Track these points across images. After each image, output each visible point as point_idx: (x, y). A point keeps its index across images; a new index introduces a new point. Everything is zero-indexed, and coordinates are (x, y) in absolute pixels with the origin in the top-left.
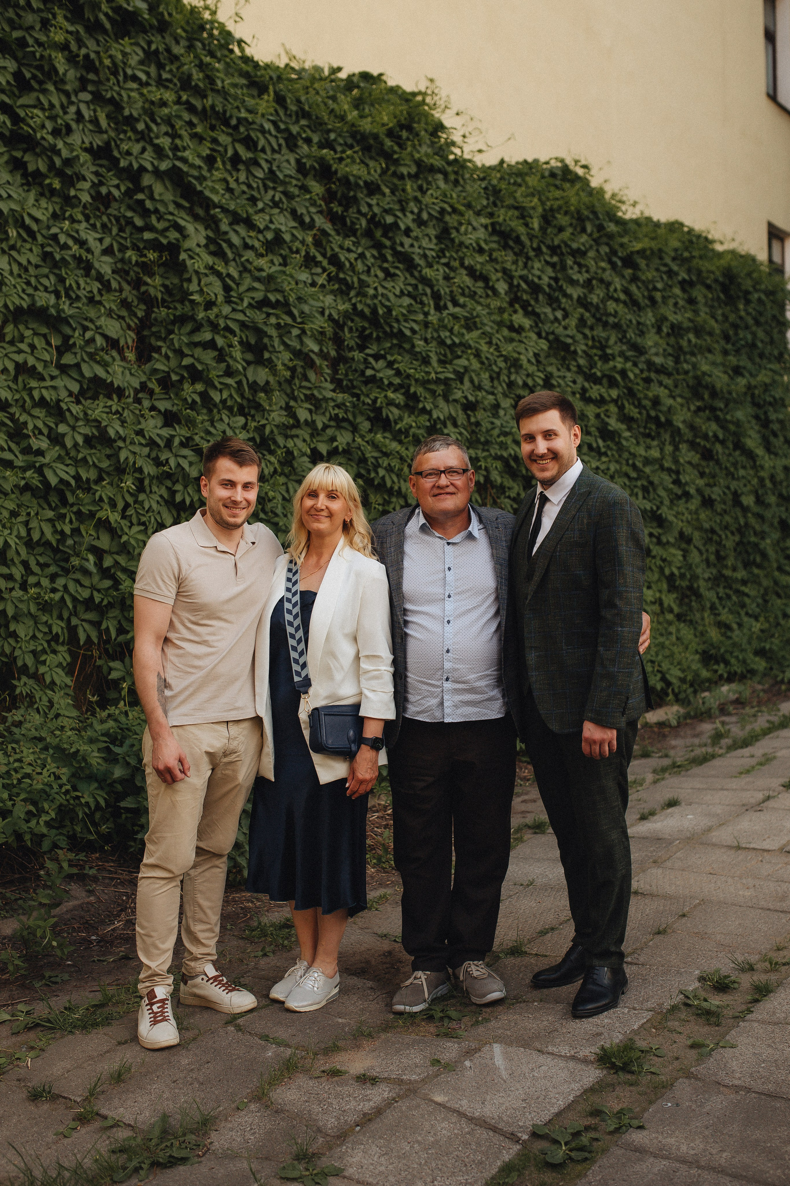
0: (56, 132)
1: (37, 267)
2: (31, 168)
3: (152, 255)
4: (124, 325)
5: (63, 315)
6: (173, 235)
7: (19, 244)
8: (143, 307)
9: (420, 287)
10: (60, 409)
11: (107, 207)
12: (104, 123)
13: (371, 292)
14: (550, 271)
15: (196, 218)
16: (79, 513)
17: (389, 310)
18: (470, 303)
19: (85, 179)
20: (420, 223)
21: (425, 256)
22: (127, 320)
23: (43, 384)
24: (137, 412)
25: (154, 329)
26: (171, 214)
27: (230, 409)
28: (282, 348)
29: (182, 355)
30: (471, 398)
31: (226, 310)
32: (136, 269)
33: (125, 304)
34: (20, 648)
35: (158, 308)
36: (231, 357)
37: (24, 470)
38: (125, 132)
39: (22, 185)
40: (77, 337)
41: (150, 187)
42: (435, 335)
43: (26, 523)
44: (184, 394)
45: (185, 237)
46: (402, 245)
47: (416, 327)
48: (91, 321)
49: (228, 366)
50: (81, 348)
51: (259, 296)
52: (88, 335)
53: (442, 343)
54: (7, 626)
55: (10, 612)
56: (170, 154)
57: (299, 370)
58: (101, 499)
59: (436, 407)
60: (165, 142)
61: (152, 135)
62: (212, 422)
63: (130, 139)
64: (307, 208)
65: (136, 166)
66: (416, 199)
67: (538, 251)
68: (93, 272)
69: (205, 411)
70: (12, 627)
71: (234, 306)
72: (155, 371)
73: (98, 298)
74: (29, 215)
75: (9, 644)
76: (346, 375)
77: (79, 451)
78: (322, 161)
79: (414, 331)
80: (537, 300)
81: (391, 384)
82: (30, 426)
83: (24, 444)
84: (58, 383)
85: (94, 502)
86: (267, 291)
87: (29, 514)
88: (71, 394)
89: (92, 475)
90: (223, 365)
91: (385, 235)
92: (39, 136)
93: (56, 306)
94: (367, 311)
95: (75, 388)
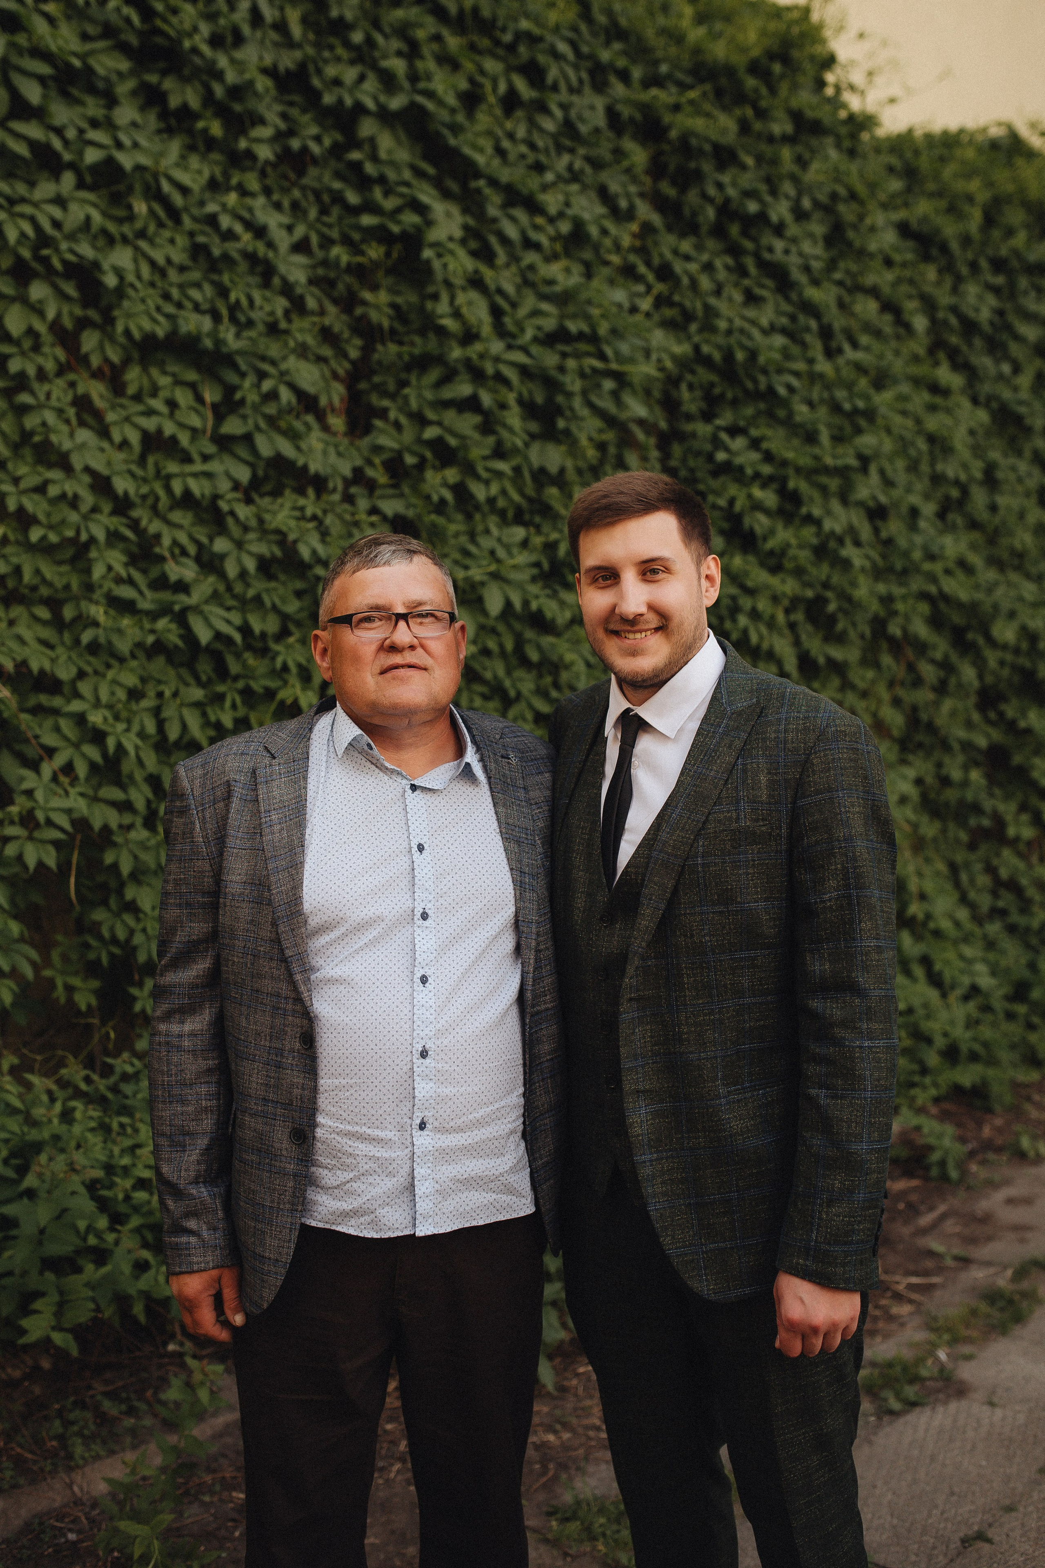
0: (216, 41)
1: (182, 269)
2: (174, 102)
3: (374, 252)
4: (328, 374)
5: (224, 350)
6: (411, 218)
7: (152, 228)
8: (358, 342)
9: (802, 318)
10: (217, 510)
11: (301, 172)
12: (296, 31)
13: (723, 325)
14: (992, 300)
15: (446, 195)
16: (247, 693)
17: (753, 355)
18: (876, 346)
19: (262, 121)
20: (800, 215)
21: (807, 269)
22: (333, 363)
23: (189, 468)
24: (348, 517)
25: (377, 379)
26: (407, 184)
27: (502, 514)
28: (585, 412)
29: (421, 421)
30: (883, 499)
31: (497, 347)
32: (348, 279)
33: (327, 335)
34: (144, 930)
35: (384, 344)
36: (505, 426)
37: (154, 616)
38: (331, 48)
39: (159, 132)
40: (248, 390)
41: (372, 140)
42: (826, 395)
43: (157, 712)
44: (426, 488)
45: (429, 223)
46: (770, 250)
47: (795, 382)
48: (273, 363)
49: (499, 443)
50: (255, 408)
51: (549, 324)
52: (267, 385)
53: (836, 408)
54: (120, 893)
55: (126, 868)
56: (406, 85)
57: (612, 450)
58: (285, 668)
59: (829, 512)
60: (398, 66)
61: (377, 54)
62: (472, 536)
63: (338, 59)
64: (624, 186)
65: (349, 102)
66: (794, 179)
67: (974, 266)
68: (276, 281)
69: (460, 517)
70: (130, 893)
71: (510, 341)
72: (377, 449)
73: (283, 325)
74: (170, 179)
75: (124, 922)
76: (684, 460)
77: (248, 585)
78: (646, 109)
79: (791, 389)
80: (970, 345)
81: (757, 475)
82: (166, 541)
83: (154, 572)
84: (214, 466)
85: (273, 673)
86: (562, 317)
87: (160, 695)
88: (236, 486)
89: (272, 625)
90: (491, 440)
91: (745, 233)
92: (187, 44)
93: (214, 334)
94: (717, 356)
95: (244, 474)
